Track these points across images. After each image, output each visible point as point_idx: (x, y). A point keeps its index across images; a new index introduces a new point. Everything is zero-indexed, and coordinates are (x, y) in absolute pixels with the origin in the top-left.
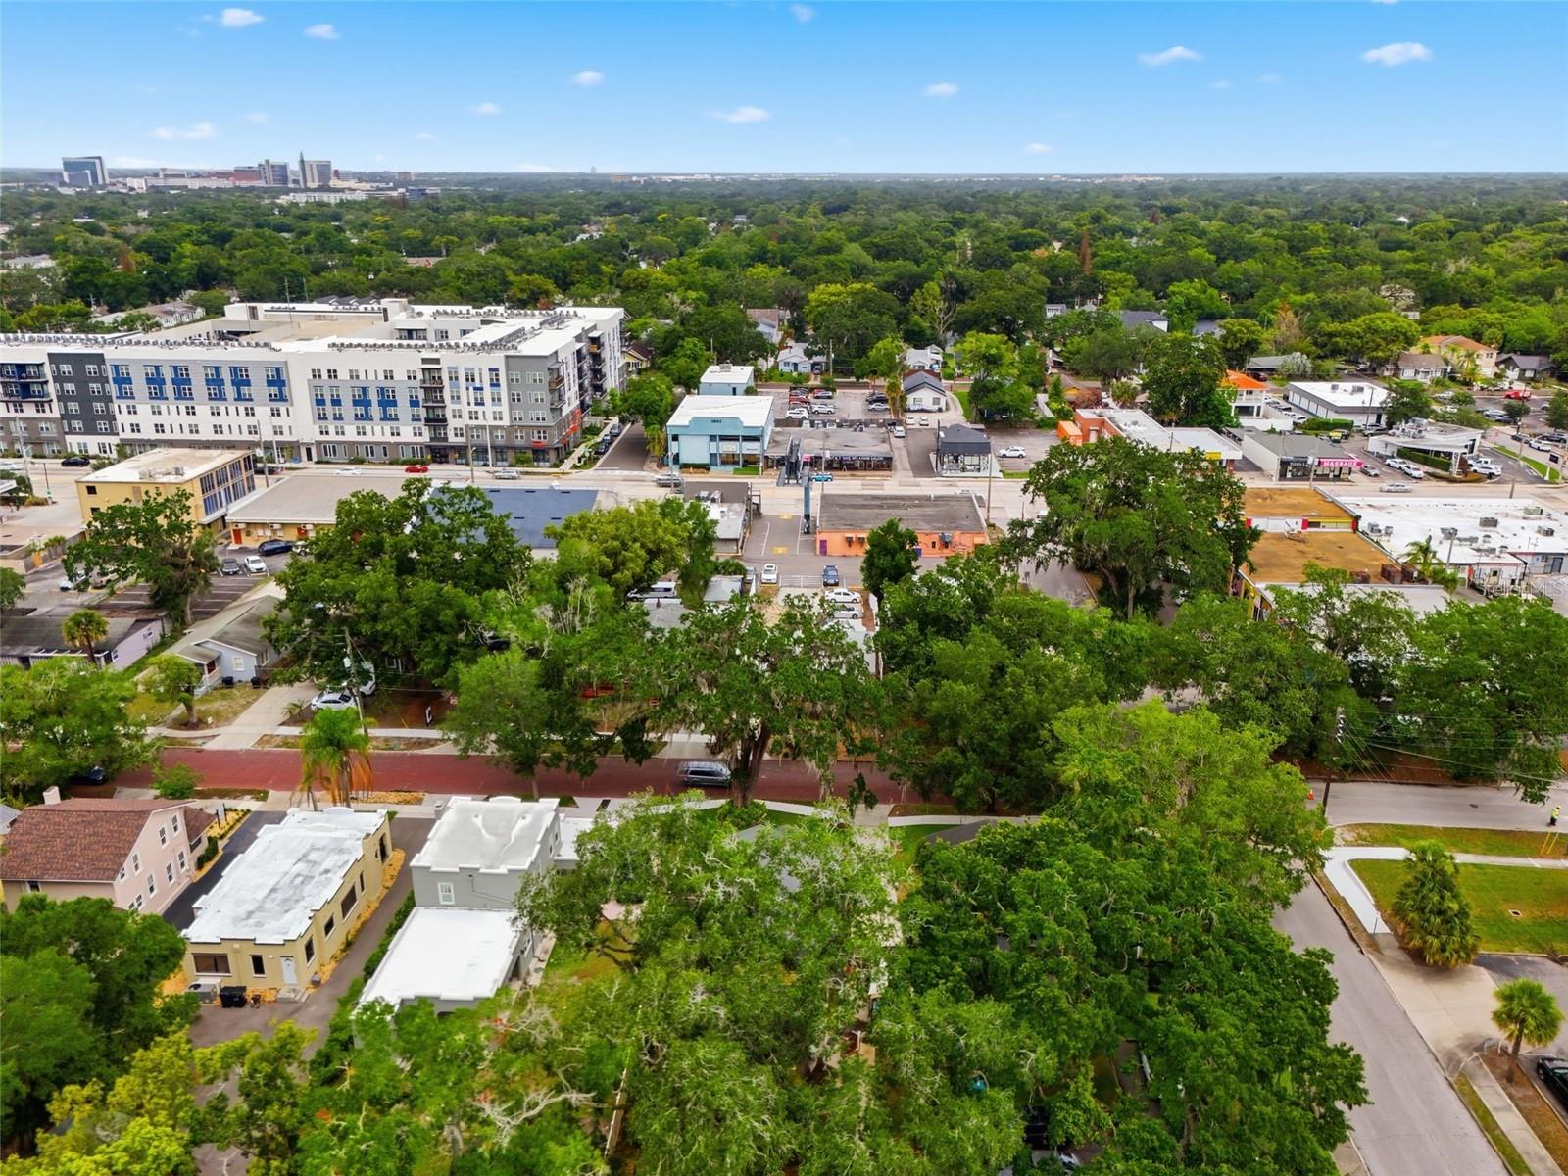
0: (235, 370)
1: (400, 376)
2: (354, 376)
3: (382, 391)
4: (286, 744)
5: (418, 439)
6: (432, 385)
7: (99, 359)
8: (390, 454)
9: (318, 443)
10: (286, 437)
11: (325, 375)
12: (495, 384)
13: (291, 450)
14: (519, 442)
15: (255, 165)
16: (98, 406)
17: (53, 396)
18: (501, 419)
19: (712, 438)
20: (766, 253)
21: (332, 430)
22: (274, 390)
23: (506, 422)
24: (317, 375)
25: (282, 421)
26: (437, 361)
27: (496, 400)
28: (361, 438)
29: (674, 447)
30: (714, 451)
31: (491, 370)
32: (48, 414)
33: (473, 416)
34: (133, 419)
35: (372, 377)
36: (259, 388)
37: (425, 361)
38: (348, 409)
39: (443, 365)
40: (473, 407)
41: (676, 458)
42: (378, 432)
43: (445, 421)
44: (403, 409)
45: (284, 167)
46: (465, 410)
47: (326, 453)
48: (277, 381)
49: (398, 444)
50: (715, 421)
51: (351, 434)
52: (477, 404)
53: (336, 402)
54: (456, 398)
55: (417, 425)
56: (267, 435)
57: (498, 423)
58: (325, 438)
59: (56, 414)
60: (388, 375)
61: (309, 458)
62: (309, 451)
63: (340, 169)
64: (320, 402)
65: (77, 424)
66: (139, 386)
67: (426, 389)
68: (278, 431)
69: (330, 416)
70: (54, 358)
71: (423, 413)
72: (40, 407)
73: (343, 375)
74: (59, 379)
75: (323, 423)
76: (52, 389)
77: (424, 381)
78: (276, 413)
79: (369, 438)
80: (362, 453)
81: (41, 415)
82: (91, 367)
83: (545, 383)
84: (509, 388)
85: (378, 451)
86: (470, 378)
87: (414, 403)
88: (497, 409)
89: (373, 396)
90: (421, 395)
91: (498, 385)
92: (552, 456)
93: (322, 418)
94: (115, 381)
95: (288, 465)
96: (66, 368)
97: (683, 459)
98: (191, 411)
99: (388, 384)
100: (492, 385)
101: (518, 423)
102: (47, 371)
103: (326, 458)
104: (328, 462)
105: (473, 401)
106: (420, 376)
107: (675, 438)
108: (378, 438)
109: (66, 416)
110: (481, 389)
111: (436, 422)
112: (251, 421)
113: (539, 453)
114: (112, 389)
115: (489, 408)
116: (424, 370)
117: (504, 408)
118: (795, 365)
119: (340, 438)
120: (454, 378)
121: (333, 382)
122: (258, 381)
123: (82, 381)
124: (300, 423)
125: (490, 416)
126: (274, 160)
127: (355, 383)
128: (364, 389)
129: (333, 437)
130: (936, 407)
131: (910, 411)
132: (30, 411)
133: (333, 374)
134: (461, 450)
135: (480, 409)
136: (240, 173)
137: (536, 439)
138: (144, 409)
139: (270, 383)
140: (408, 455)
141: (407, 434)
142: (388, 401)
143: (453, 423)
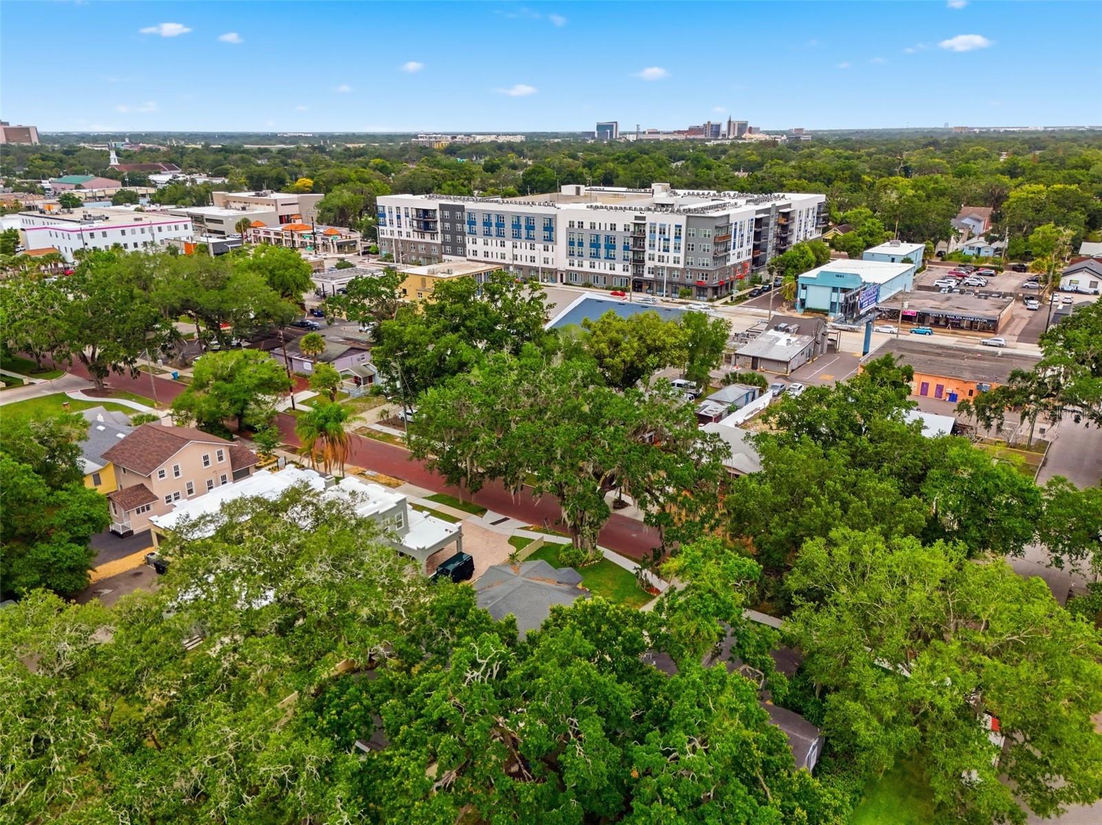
0: (528, 219)
1: (620, 228)
2: (593, 226)
3: (607, 238)
4: (369, 435)
5: (626, 274)
6: (638, 237)
7: (462, 208)
8: (606, 282)
9: (567, 271)
10: (550, 266)
11: (576, 226)
12: (678, 237)
13: (552, 274)
14: (689, 281)
15: (701, 124)
16: (459, 237)
17: (439, 231)
18: (678, 262)
19: (835, 290)
20: (1016, 168)
21: (576, 263)
22: (547, 234)
23: (681, 266)
24: (571, 224)
25: (549, 254)
26: (644, 218)
27: (677, 249)
28: (592, 270)
29: (802, 294)
30: (834, 300)
31: (676, 226)
32: (435, 241)
33: (661, 259)
34: (474, 247)
35: (603, 228)
36: (539, 232)
37: (636, 218)
38: (587, 249)
39: (648, 221)
40: (662, 253)
41: (803, 302)
42: (602, 268)
43: (643, 261)
44: (619, 252)
45: (718, 126)
46: (657, 254)
47: (570, 278)
48: (549, 227)
49: (613, 276)
50: (839, 275)
51: (586, 267)
52: (664, 251)
53: (581, 244)
54: (652, 246)
55: (627, 263)
56: (539, 263)
57: (676, 266)
58: (571, 268)
59: (439, 242)
60: (613, 227)
61: (562, 281)
62: (562, 275)
63: (753, 126)
64: (571, 243)
65: (448, 248)
66: (479, 227)
67: (635, 238)
68: (546, 261)
69: (576, 253)
70: (442, 207)
71: (631, 254)
72: (433, 236)
73: (587, 226)
74: (443, 220)
75: (571, 258)
76: (439, 225)
77: (634, 233)
78: (546, 249)
79: (596, 270)
80: (591, 281)
81: (432, 241)
82: (459, 214)
83: (712, 238)
84: (686, 241)
85: (601, 279)
86: (662, 232)
87: (626, 248)
88: (677, 255)
89: (602, 242)
90: (631, 241)
91: (680, 238)
92: (710, 292)
93: (571, 254)
94: (469, 223)
95: (549, 284)
96: (447, 213)
97: (808, 304)
98: (503, 245)
99: (612, 233)
100: (676, 237)
101: (689, 266)
102: (438, 214)
103: (570, 282)
104: (571, 285)
105: (662, 248)
106: (632, 229)
107: (804, 288)
108: (602, 271)
109: (444, 243)
110: (668, 240)
111: (638, 263)
112: (532, 253)
113: (701, 290)
114: (466, 228)
115: (672, 254)
116: (635, 224)
117: (681, 255)
118: (979, 249)
119: (580, 269)
120: (653, 232)
121: (580, 231)
122: (539, 226)
123: (453, 221)
124: (558, 257)
125: (671, 260)
126: (713, 122)
127: (593, 232)
128: (597, 236)
129: (576, 268)
130: (1092, 290)
131: (1063, 291)
132: (428, 239)
133: (581, 224)
134: (650, 283)
135: (666, 254)
136: (692, 130)
137: (700, 279)
138: (480, 241)
139: (545, 229)
140: (618, 285)
141: (619, 270)
142: (610, 245)
143: (649, 264)
